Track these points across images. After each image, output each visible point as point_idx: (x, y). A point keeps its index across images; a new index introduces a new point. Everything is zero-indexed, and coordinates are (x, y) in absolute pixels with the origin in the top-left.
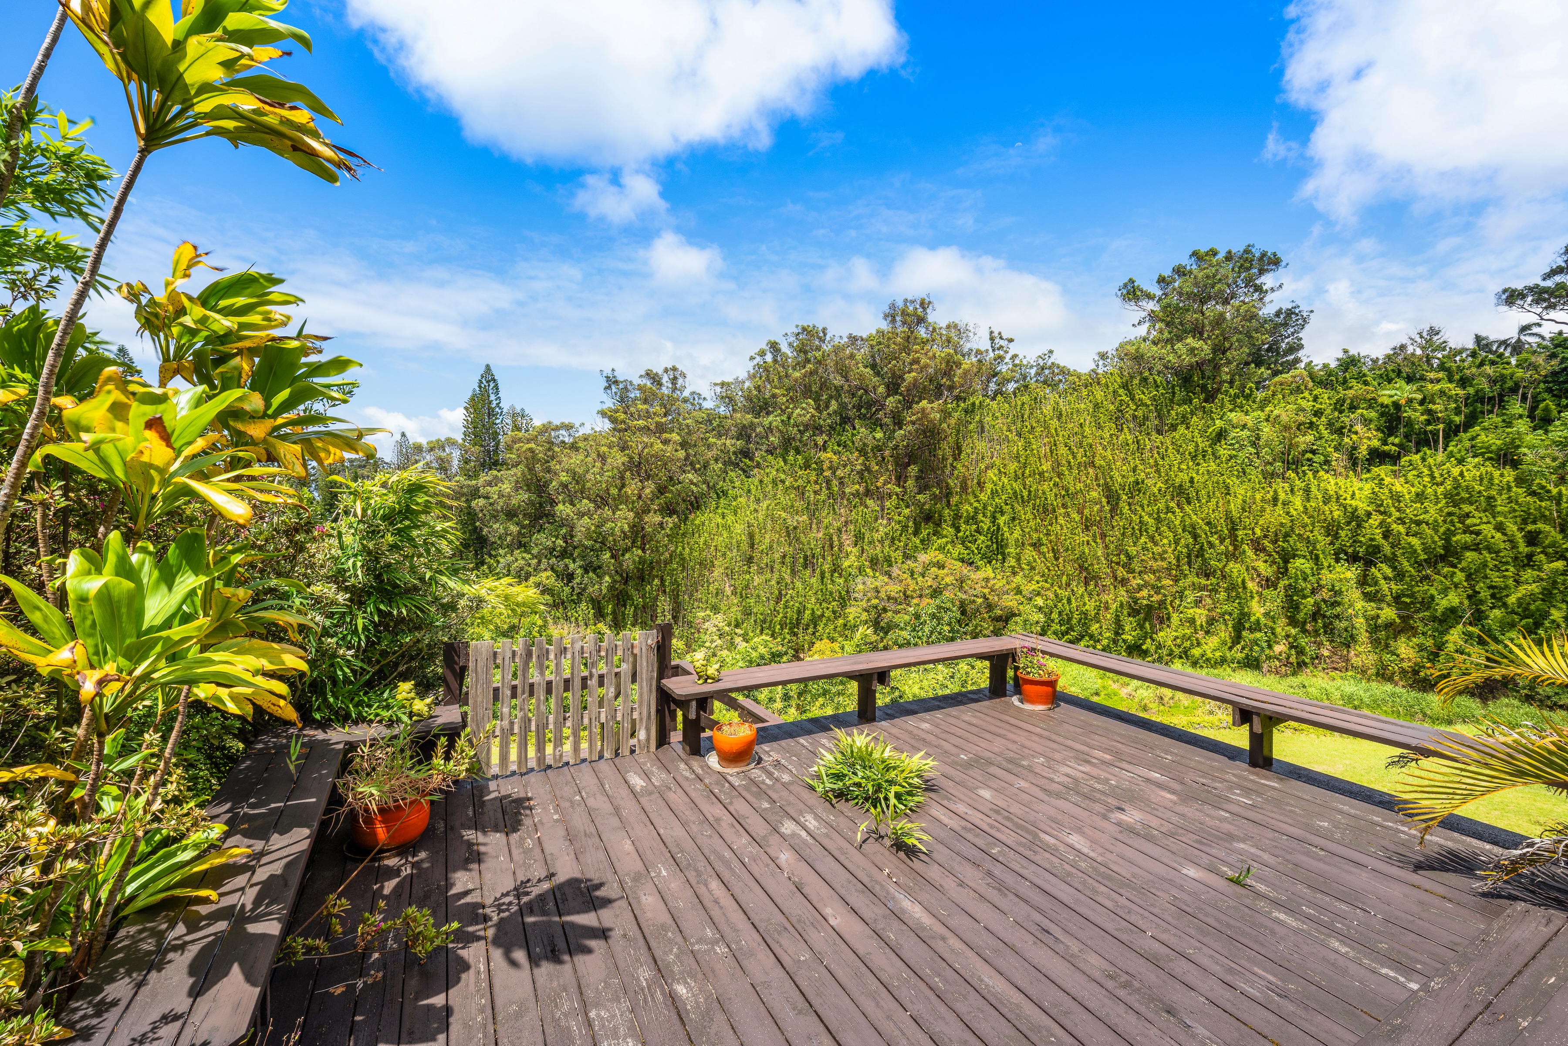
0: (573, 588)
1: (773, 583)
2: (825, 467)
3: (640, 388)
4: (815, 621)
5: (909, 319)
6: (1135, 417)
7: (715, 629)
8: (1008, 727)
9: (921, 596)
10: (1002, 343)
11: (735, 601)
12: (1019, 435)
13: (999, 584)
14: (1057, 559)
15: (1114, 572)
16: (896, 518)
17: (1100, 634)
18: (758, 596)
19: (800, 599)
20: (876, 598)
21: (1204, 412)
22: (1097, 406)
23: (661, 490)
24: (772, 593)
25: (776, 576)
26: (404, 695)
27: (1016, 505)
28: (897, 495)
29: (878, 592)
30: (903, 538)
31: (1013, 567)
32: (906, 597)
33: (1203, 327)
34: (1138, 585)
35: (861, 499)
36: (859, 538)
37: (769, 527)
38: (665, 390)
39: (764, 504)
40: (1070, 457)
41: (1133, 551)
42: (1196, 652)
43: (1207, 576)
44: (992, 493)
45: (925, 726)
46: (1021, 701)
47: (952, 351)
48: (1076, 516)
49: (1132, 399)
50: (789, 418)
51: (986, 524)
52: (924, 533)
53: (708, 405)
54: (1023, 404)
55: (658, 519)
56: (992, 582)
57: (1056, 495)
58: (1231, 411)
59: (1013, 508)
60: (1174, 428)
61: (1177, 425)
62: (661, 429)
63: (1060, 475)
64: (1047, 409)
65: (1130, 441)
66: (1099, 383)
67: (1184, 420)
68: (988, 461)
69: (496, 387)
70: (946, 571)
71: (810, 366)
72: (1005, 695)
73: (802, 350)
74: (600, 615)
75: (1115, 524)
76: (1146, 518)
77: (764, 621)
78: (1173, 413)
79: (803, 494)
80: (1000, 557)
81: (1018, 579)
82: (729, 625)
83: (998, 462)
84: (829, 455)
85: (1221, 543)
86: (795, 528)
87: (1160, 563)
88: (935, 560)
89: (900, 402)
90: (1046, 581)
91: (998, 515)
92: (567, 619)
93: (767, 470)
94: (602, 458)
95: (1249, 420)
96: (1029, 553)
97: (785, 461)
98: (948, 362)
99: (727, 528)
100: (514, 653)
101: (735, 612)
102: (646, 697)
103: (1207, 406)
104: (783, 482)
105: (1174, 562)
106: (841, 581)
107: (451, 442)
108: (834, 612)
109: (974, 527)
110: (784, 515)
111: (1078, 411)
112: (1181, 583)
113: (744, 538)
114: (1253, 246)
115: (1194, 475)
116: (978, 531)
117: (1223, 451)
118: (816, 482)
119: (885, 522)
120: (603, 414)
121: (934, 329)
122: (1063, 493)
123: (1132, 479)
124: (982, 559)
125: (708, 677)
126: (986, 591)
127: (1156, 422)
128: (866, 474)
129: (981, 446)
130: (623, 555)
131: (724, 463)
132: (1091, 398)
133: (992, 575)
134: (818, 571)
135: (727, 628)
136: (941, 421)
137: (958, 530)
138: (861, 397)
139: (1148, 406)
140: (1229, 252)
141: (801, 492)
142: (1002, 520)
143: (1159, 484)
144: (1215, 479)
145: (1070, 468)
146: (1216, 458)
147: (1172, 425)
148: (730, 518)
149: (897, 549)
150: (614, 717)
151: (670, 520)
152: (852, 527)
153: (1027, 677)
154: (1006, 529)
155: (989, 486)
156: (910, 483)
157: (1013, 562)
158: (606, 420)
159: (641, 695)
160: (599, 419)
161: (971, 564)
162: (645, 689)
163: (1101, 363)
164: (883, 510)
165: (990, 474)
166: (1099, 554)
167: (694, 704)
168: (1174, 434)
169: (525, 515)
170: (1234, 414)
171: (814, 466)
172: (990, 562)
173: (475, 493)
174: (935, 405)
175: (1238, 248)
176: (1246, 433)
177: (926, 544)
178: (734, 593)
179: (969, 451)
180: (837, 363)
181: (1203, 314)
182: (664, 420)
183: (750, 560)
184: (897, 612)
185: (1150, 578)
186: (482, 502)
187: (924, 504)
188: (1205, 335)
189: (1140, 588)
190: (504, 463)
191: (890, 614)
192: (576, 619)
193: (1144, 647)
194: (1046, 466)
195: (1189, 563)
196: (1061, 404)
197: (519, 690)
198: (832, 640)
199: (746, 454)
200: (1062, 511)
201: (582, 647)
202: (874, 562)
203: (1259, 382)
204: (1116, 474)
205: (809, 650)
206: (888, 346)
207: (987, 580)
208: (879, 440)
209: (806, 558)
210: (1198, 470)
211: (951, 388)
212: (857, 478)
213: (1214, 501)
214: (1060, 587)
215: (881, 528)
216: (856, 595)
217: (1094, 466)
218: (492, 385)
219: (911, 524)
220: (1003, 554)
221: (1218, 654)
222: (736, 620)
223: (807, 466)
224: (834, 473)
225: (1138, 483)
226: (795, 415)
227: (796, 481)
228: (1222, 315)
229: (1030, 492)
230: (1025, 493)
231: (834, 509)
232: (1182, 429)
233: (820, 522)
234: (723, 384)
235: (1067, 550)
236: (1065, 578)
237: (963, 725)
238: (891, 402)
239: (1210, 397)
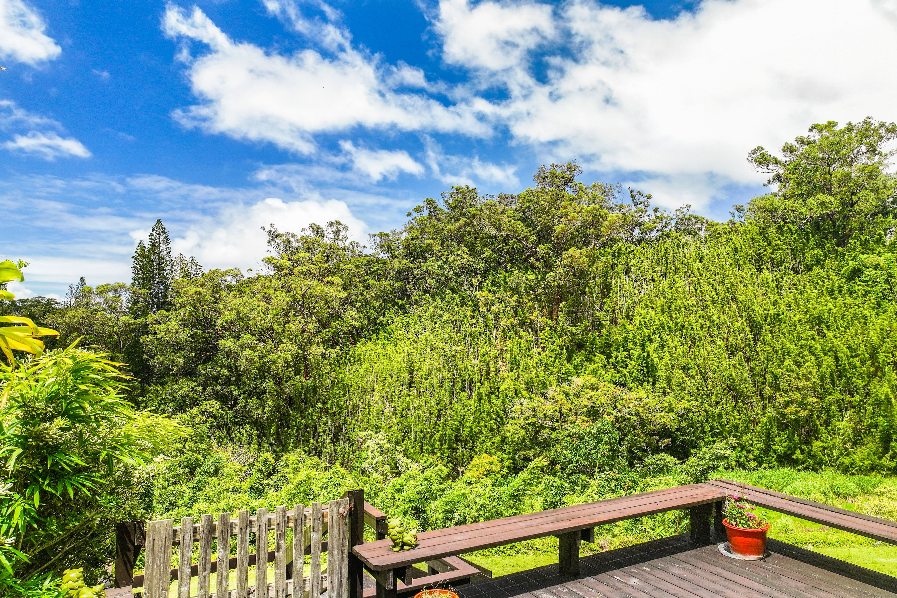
0: (236, 411)
1: (433, 404)
2: (480, 304)
3: (304, 239)
4: (473, 437)
5: (556, 180)
6: (772, 260)
7: (376, 447)
8: (722, 581)
9: (576, 414)
10: (642, 199)
11: (396, 421)
12: (664, 275)
13: (652, 403)
14: (705, 380)
15: (761, 391)
16: (550, 346)
17: (752, 445)
18: (418, 416)
19: (459, 418)
20: (534, 416)
21: (837, 255)
22: (736, 250)
23: (324, 325)
24: (431, 414)
25: (435, 397)
26: (71, 584)
27: (664, 335)
28: (550, 326)
29: (535, 411)
30: (557, 364)
31: (664, 388)
32: (562, 414)
33: (831, 185)
34: (785, 402)
35: (515, 331)
36: (514, 365)
37: (427, 356)
38: (328, 241)
39: (423, 337)
40: (714, 293)
41: (778, 372)
42: (847, 460)
43: (851, 393)
44: (640, 324)
45: (634, 581)
46: (728, 550)
47: (598, 206)
48: (721, 343)
49: (770, 244)
50: (445, 263)
51: (636, 352)
52: (577, 360)
53: (369, 251)
54: (667, 249)
55: (321, 350)
56: (645, 401)
57: (702, 326)
58: (862, 253)
59: (661, 337)
60: (809, 268)
61: (812, 265)
62: (324, 274)
63: (704, 308)
64: (690, 253)
65: (770, 280)
66: (737, 231)
67: (819, 262)
68: (635, 297)
69: (166, 239)
70: (599, 392)
71: (463, 220)
72: (707, 543)
73: (458, 207)
74: (263, 434)
75: (758, 349)
76: (788, 344)
77: (424, 438)
78: (808, 256)
79: (460, 327)
80: (650, 379)
81: (669, 398)
82: (390, 442)
83: (646, 298)
84: (484, 294)
85: (863, 364)
86: (453, 356)
87: (804, 383)
88: (589, 383)
89: (550, 249)
90: (696, 400)
91: (647, 343)
92: (231, 440)
93: (425, 307)
94: (268, 299)
95: (882, 260)
96: (679, 376)
97: (442, 300)
98: (594, 216)
99: (389, 358)
100: (195, 530)
101: (396, 431)
102: (337, 565)
103: (840, 249)
104: (440, 316)
105: (818, 382)
106: (499, 402)
107: (122, 286)
108: (492, 430)
109: (625, 354)
110: (442, 345)
111: (718, 255)
112: (826, 400)
113: (403, 365)
114: (872, 118)
115: (832, 307)
116: (628, 357)
117: (859, 287)
118: (472, 317)
119: (539, 350)
120: (269, 262)
121: (581, 189)
122: (709, 324)
123: (772, 312)
124: (633, 381)
125: (404, 544)
126: (640, 409)
127: (793, 263)
128: (519, 309)
129: (628, 285)
130: (287, 382)
131: (384, 301)
132: (730, 243)
133: (645, 396)
134: (475, 393)
135: (388, 446)
136: (590, 265)
137: (609, 357)
138: (513, 245)
139: (783, 250)
140: (850, 124)
141: (458, 325)
142: (651, 348)
143: (799, 316)
144: (852, 311)
145: (713, 301)
146: (851, 293)
147: (807, 265)
148: (390, 348)
149: (551, 374)
150: (302, 588)
151: (332, 351)
152: (508, 356)
153: (734, 526)
154: (655, 355)
155: (637, 319)
156: (561, 317)
157: (664, 384)
158: (271, 267)
159: (332, 563)
160: (264, 266)
161: (624, 385)
162: (337, 558)
163: (737, 214)
164: (537, 340)
165: (638, 308)
166: (746, 375)
167: (391, 574)
168: (810, 273)
169: (191, 348)
170: (866, 256)
171: (470, 303)
172: (641, 384)
173: (144, 330)
174: (584, 251)
175: (857, 120)
176: (878, 272)
177: (578, 370)
178: (395, 414)
179: (617, 289)
180: (490, 217)
181: (830, 174)
182: (326, 265)
183: (410, 384)
184: (554, 429)
185: (797, 396)
186: (150, 338)
187: (576, 334)
188: (834, 192)
189: (787, 405)
190: (171, 305)
191: (547, 431)
192: (240, 439)
193: (794, 457)
194: (691, 302)
195: (833, 383)
196: (703, 249)
197: (200, 568)
198: (490, 454)
199: (404, 293)
200: (709, 339)
201: (269, 520)
202: (529, 386)
203: (887, 229)
204: (757, 308)
205: (469, 463)
206: (538, 203)
207: (640, 399)
208: (531, 281)
209: (464, 382)
210: (836, 303)
211: (598, 237)
212: (512, 313)
213: (852, 330)
214: (710, 405)
215: (535, 356)
216: (513, 414)
217: (736, 301)
218: (162, 236)
219: (564, 351)
220: (654, 377)
221: (867, 462)
222: (397, 438)
223: (463, 303)
224: (489, 309)
225: (779, 315)
226: (450, 260)
227: (454, 316)
228: (848, 175)
229: (676, 323)
230: (672, 325)
231: (490, 340)
232: (817, 269)
233: (476, 351)
234: (381, 235)
235: (715, 372)
236: (714, 397)
237: (674, 580)
238: (542, 249)
239: (842, 242)
